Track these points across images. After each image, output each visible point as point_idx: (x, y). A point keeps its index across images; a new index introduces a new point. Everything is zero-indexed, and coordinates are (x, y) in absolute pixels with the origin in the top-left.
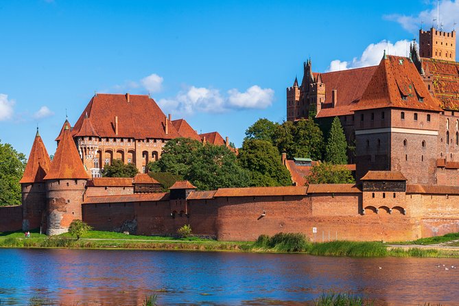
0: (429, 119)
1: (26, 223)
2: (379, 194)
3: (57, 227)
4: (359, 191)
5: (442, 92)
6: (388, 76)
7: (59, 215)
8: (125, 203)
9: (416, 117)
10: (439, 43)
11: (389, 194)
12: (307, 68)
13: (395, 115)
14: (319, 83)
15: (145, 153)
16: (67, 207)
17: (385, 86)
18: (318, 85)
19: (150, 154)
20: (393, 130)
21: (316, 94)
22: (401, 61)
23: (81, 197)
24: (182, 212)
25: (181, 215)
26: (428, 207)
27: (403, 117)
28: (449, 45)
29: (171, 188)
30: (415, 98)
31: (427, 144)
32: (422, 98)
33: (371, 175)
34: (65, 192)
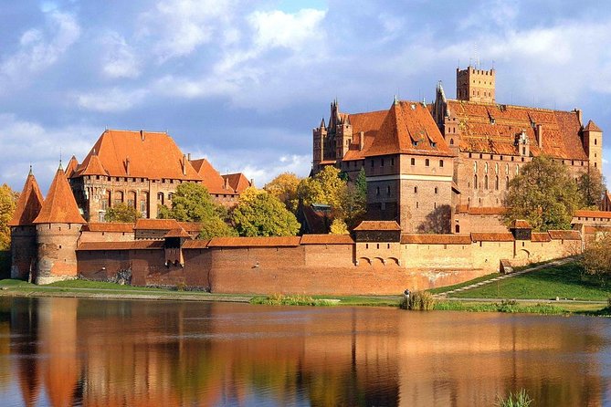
0: (442, 165)
1: (15, 270)
2: (373, 245)
3: (47, 275)
4: (353, 242)
5: (469, 134)
6: (398, 122)
7: (49, 262)
8: (120, 250)
9: (427, 163)
10: (477, 82)
11: (383, 245)
12: (334, 109)
13: (404, 161)
14: (346, 124)
15: (161, 195)
16: (59, 254)
17: (395, 131)
18: (345, 127)
19: (166, 196)
20: (402, 177)
21: (343, 136)
22: (413, 106)
23: (75, 243)
24: (177, 262)
25: (175, 265)
26: (425, 257)
27: (413, 163)
28: (488, 83)
29: (166, 236)
30: (427, 144)
31: (439, 190)
32: (434, 144)
33: (365, 225)
34: (57, 237)
